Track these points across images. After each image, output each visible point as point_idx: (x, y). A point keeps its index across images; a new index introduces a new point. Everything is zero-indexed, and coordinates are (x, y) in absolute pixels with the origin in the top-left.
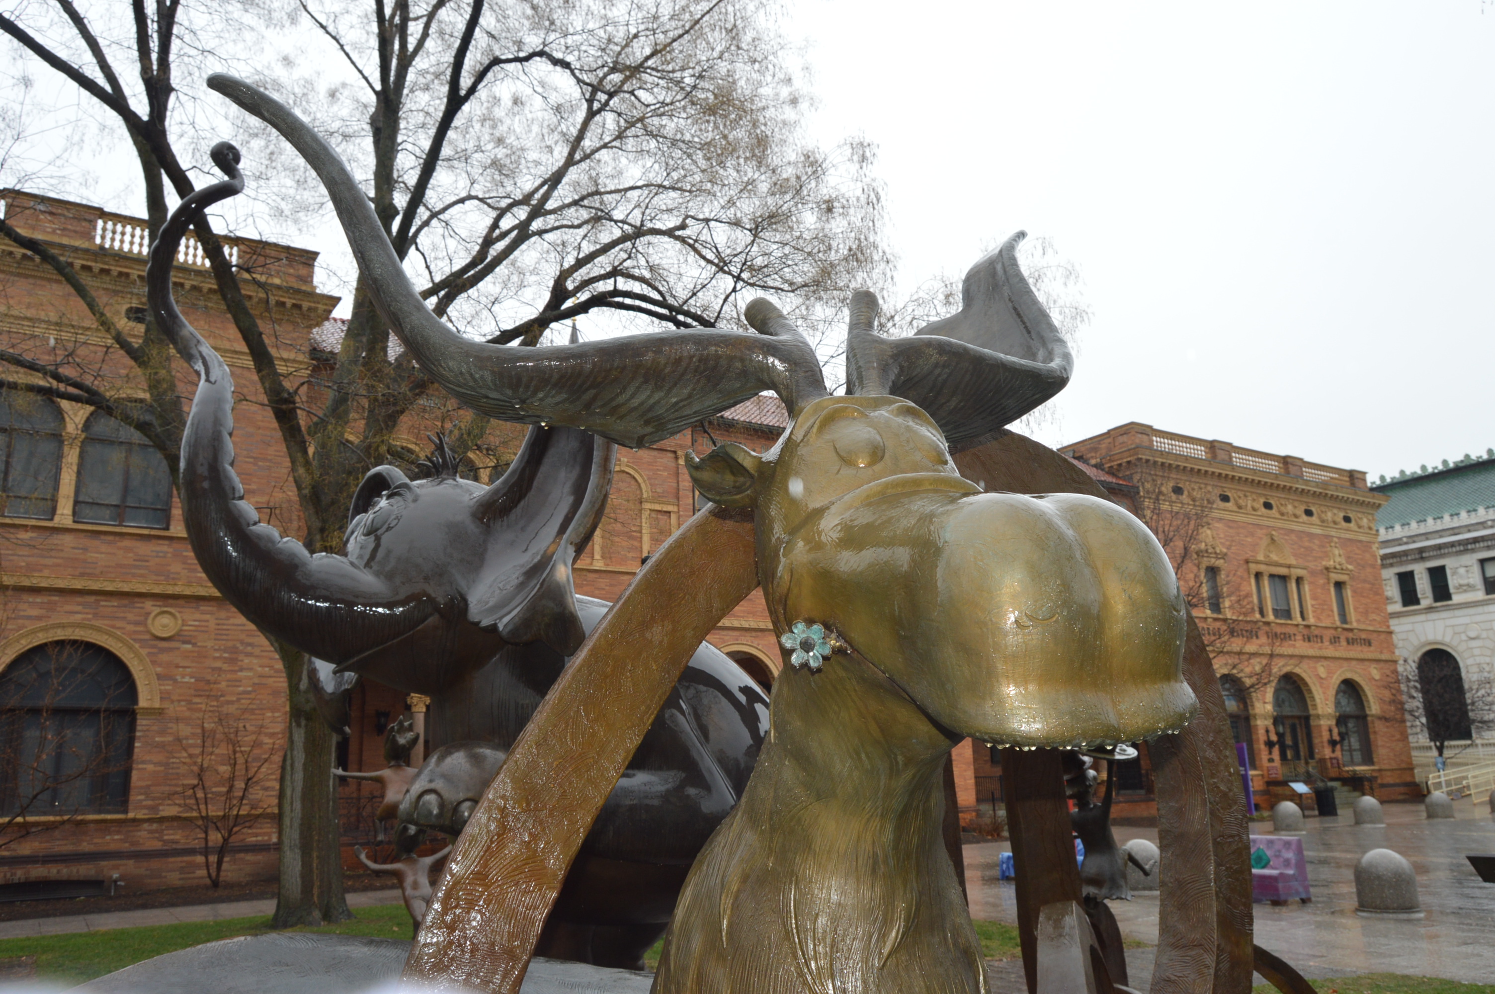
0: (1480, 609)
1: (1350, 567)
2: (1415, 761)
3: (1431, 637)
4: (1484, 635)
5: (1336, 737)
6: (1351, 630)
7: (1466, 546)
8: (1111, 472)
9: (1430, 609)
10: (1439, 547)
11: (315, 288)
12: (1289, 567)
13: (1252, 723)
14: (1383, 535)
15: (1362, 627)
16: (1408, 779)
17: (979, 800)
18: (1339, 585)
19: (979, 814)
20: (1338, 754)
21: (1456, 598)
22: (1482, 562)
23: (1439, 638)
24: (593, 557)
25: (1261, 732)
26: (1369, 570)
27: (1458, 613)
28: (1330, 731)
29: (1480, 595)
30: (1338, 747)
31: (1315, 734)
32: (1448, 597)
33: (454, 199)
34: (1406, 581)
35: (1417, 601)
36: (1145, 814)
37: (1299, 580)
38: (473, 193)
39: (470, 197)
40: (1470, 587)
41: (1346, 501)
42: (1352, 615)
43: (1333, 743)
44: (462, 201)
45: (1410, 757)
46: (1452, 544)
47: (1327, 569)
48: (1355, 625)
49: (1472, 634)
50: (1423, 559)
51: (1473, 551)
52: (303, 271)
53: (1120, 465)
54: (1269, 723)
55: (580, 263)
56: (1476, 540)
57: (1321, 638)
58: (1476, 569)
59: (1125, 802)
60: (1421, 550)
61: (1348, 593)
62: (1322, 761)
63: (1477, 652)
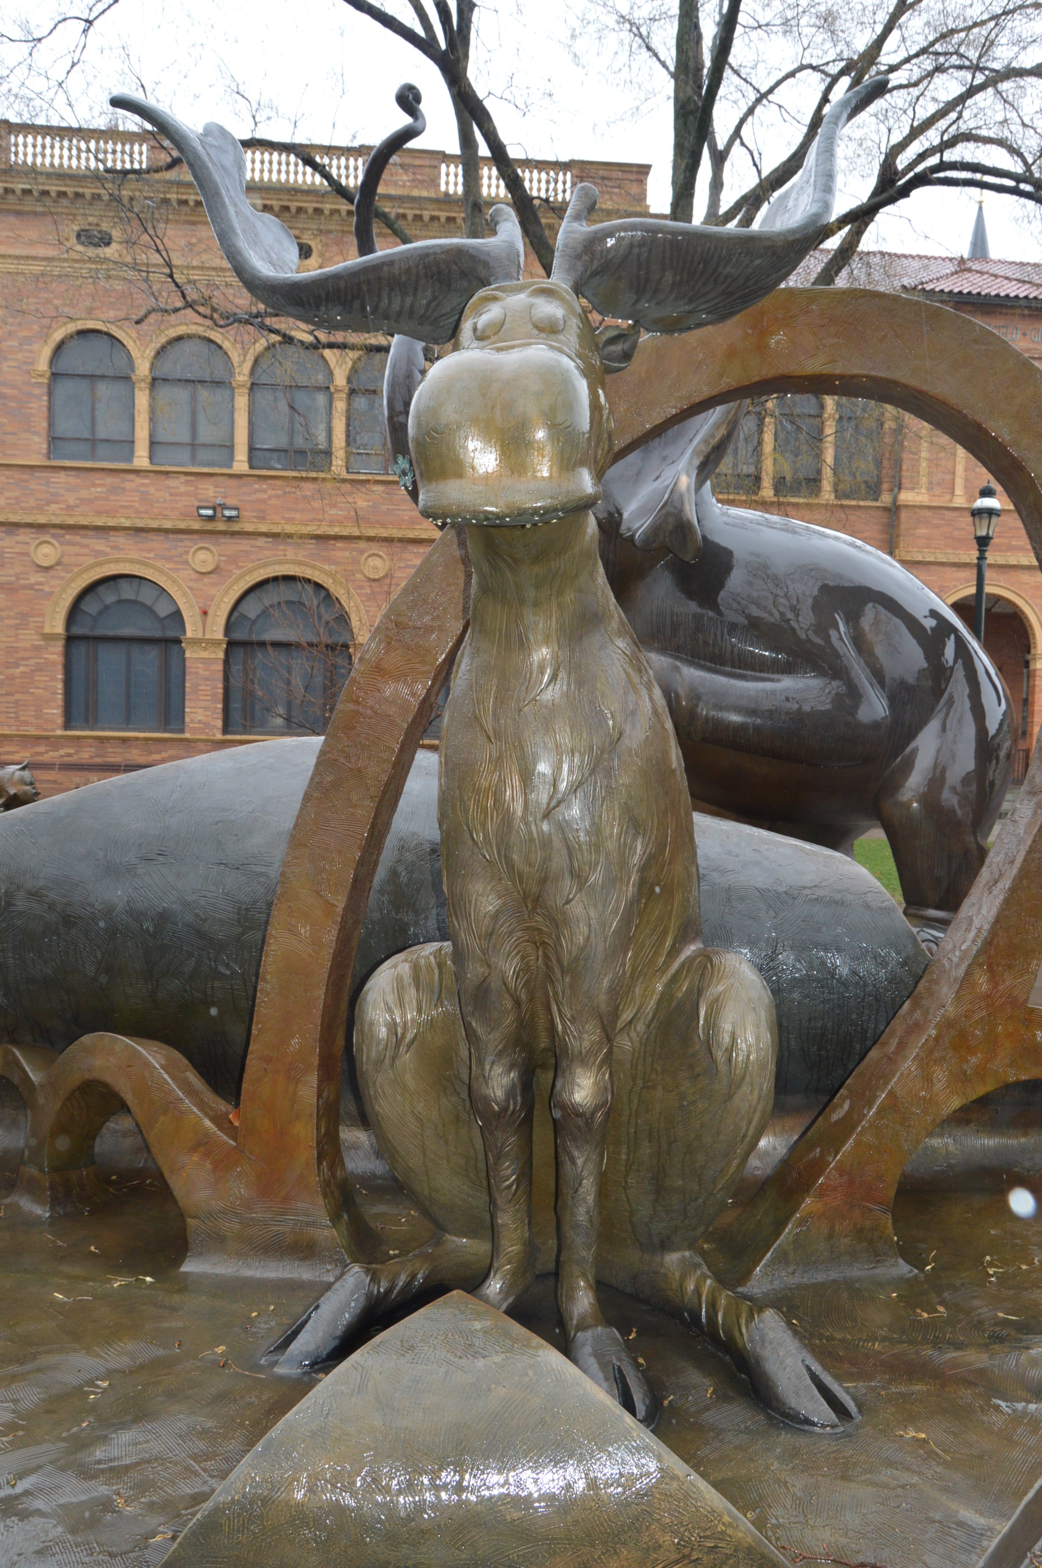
11: (648, 207)
24: (953, 493)
33: (783, 74)
38: (804, 62)
39: (802, 68)
44: (792, 74)
52: (634, 189)
55: (915, 133)
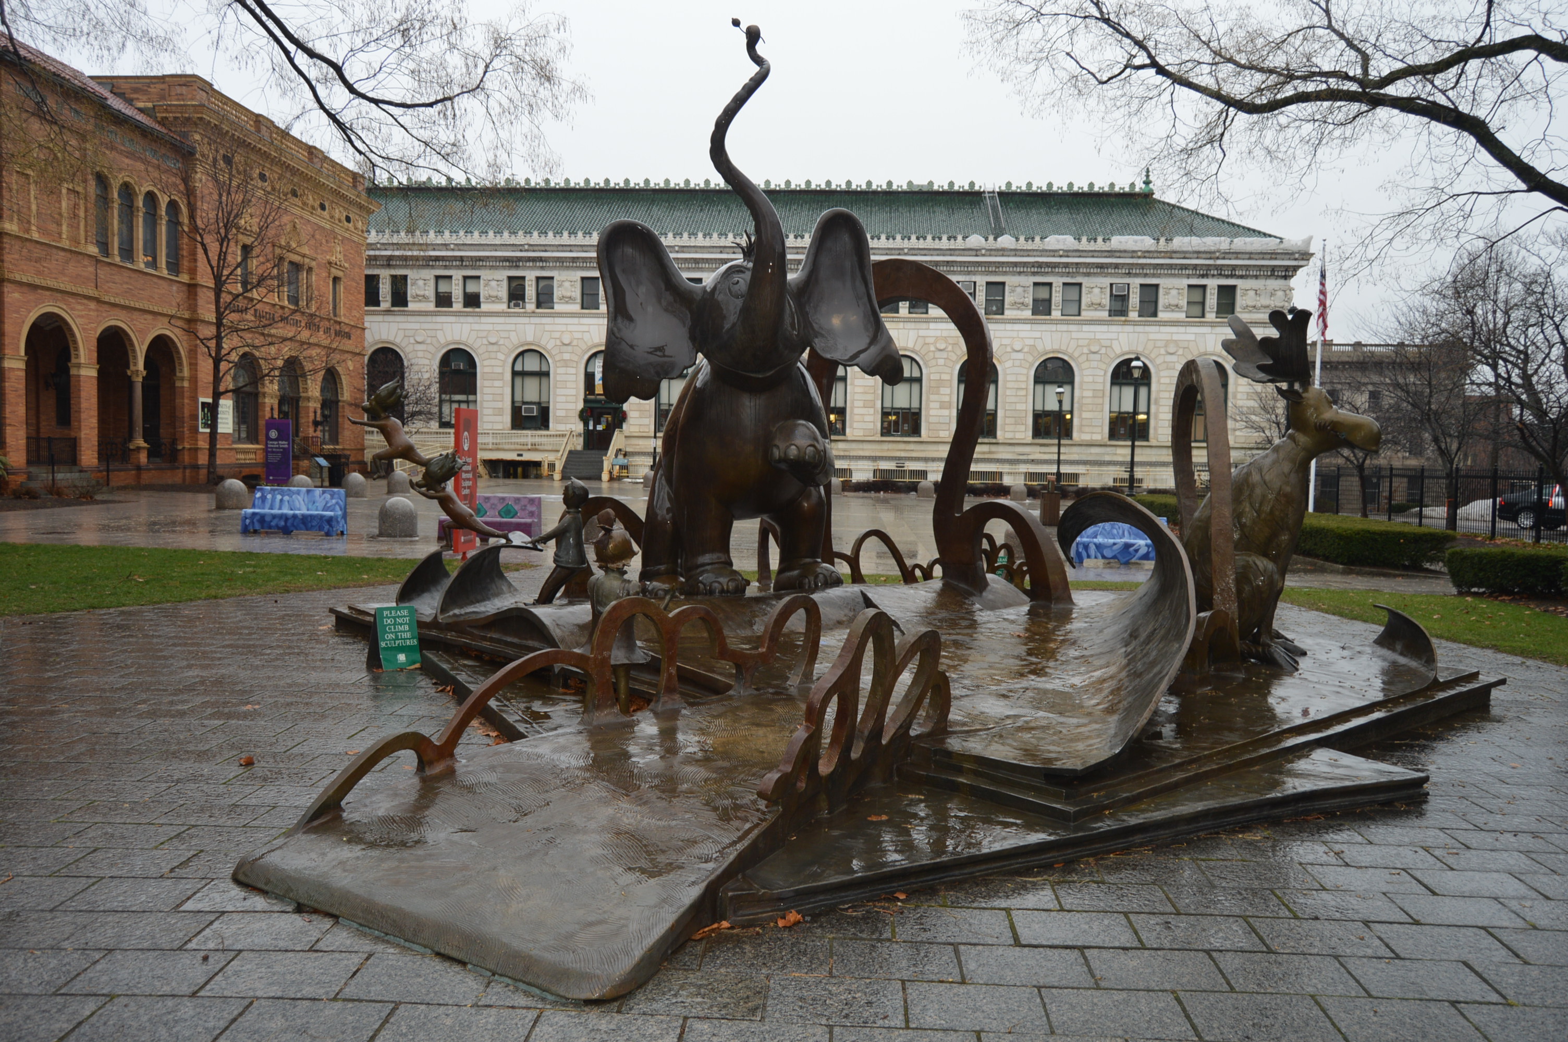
0: (429, 319)
1: (346, 265)
2: (367, 443)
3: (384, 337)
4: (429, 341)
5: (319, 418)
6: (340, 323)
7: (429, 262)
8: (163, 122)
9: (387, 312)
10: (405, 258)
12: (304, 256)
13: (260, 400)
14: (373, 237)
15: (347, 321)
16: (360, 458)
17: (29, 462)
18: (336, 280)
19: (30, 477)
20: (319, 434)
21: (412, 306)
22: (438, 278)
23: (391, 338)
25: (268, 409)
26: (357, 270)
27: (410, 318)
28: (315, 412)
29: (431, 306)
30: (320, 428)
31: (302, 414)
32: (405, 303)
34: (372, 282)
35: (377, 304)
36: (170, 482)
37: (310, 269)
40: (425, 298)
41: (351, 202)
42: (342, 311)
43: (316, 424)
45: (363, 439)
46: (417, 258)
47: (330, 263)
48: (343, 319)
49: (419, 339)
50: (389, 266)
51: (433, 267)
53: (176, 118)
54: (275, 402)
56: (437, 259)
57: (319, 327)
58: (432, 283)
59: (155, 469)
60: (390, 258)
61: (341, 288)
62: (306, 439)
63: (420, 354)
